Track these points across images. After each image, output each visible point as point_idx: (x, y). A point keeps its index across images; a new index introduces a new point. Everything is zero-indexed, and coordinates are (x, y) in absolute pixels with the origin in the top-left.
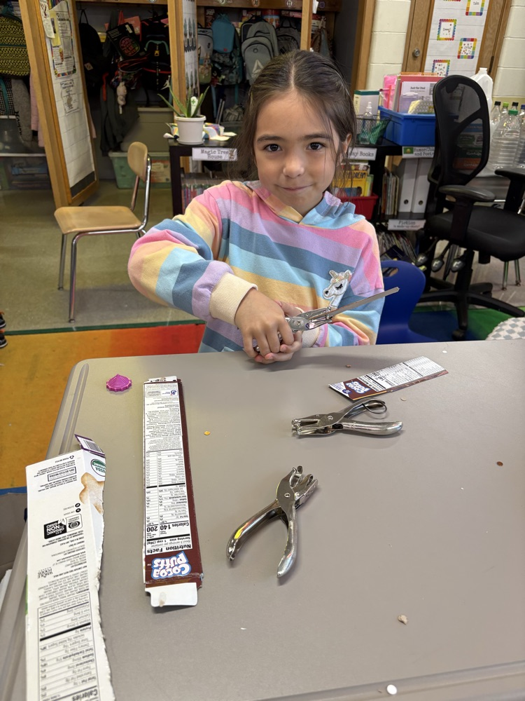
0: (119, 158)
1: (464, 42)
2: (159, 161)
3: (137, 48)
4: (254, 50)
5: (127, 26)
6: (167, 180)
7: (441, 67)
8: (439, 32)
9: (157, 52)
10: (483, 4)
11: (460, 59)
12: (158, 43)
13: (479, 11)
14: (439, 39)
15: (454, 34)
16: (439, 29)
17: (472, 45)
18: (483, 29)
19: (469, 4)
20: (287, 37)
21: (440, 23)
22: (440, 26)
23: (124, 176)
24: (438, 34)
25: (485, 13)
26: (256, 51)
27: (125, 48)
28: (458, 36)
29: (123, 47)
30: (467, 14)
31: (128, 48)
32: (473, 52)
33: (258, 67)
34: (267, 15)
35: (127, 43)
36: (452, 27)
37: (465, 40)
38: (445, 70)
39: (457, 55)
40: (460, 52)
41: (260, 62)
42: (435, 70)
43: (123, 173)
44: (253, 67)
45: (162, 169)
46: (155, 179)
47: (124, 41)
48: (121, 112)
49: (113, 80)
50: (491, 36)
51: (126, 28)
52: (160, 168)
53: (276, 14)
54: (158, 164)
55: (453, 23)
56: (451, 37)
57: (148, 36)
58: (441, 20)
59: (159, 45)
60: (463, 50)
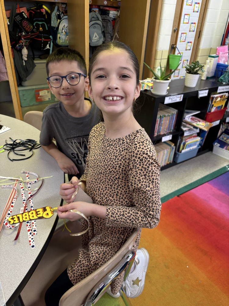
0: (22, 90)
1: (192, 25)
2: (45, 89)
3: (31, 27)
4: (94, 27)
5: (23, 13)
6: (49, 99)
7: (184, 36)
8: (184, 20)
9: (41, 29)
10: (199, 7)
11: (190, 32)
12: (40, 23)
13: (197, 11)
14: (184, 23)
15: (189, 21)
16: (184, 18)
17: (194, 26)
18: (198, 18)
19: (194, 7)
20: (106, 20)
21: (184, 16)
22: (184, 17)
23: (26, 100)
24: (184, 21)
25: (199, 11)
26: (95, 28)
27: (26, 27)
28: (190, 22)
29: (24, 26)
30: (194, 12)
31: (27, 27)
32: (194, 29)
33: (96, 37)
34: (93, 8)
35: (26, 24)
36: (188, 18)
37: (192, 23)
38: (185, 37)
39: (189, 30)
40: (190, 29)
41: (97, 33)
42: (182, 37)
43: (25, 98)
44: (93, 36)
45: (47, 93)
46: (43, 99)
47: (24, 23)
48: (24, 64)
49: (17, 46)
50: (200, 22)
51: (23, 15)
52: (45, 93)
53: (97, 8)
54: (44, 91)
55: (189, 16)
56: (188, 22)
57: (35, 19)
58: (185, 14)
59: (41, 24)
60: (191, 28)
